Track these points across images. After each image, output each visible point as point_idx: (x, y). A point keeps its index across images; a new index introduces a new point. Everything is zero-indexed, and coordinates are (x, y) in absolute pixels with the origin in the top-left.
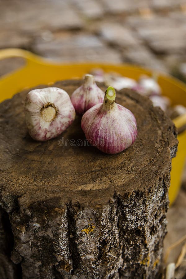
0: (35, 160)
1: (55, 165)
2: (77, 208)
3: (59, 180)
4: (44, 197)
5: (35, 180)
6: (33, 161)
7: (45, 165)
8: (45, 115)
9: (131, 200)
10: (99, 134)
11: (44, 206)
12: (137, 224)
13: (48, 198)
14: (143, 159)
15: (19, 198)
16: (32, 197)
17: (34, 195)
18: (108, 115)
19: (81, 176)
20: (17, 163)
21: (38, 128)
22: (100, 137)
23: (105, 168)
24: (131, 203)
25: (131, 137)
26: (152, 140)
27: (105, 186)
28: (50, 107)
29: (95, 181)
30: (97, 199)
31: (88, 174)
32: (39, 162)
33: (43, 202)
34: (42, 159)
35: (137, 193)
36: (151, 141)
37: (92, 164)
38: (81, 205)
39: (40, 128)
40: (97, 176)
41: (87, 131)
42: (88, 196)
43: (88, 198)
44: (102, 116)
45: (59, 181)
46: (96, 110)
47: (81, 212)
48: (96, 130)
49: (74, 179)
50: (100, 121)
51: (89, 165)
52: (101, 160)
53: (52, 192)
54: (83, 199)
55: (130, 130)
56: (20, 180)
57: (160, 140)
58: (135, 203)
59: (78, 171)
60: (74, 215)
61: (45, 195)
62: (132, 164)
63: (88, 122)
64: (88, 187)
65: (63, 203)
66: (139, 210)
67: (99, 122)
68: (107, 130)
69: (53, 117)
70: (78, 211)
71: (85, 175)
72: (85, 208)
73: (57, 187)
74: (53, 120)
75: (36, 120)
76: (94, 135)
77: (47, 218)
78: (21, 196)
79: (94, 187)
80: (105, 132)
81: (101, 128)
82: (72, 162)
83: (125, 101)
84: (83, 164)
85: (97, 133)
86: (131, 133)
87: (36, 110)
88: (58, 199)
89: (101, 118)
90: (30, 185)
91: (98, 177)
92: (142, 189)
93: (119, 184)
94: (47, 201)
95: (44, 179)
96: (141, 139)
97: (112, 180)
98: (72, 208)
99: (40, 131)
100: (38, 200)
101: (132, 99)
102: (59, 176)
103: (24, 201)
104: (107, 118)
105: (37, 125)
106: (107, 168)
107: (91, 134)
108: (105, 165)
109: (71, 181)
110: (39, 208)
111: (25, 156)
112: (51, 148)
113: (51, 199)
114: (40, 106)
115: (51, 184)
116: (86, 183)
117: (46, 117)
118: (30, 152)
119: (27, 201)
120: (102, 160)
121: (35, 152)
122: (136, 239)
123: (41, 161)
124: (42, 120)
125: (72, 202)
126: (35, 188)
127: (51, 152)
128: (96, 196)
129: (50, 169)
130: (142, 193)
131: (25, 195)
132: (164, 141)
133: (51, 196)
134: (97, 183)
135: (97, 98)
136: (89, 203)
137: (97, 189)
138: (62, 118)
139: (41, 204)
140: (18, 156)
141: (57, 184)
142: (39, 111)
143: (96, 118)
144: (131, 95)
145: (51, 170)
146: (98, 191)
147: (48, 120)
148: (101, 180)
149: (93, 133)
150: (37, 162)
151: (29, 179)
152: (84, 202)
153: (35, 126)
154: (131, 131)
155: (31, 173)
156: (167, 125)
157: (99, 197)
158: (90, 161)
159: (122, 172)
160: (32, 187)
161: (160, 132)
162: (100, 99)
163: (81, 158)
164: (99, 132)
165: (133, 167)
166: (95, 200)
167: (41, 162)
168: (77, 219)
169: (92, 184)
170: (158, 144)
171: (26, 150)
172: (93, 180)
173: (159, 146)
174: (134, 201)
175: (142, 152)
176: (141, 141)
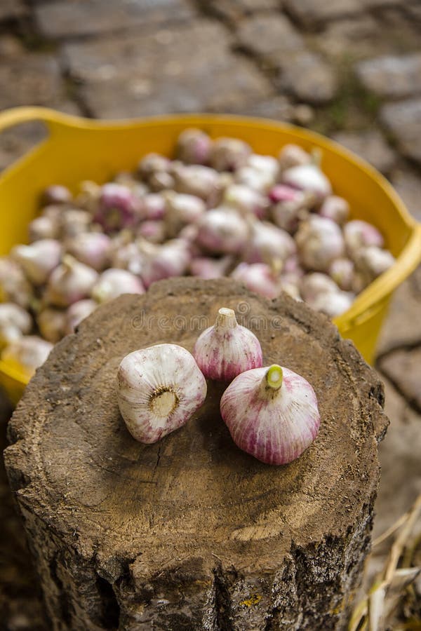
0: (146, 480)
1: (182, 489)
2: (232, 576)
3: (193, 521)
4: (174, 560)
5: (151, 525)
6: (141, 482)
7: (165, 490)
8: (158, 407)
9: (320, 550)
10: (258, 438)
11: (177, 577)
12: (328, 575)
13: (181, 562)
14: (331, 467)
15: (132, 565)
16: (152, 561)
17: (157, 557)
18: (270, 406)
19: (230, 512)
20: (114, 488)
21: (147, 429)
22: (259, 444)
23: (270, 491)
24: (319, 555)
25: (311, 436)
26: (345, 421)
27: (275, 532)
28: (165, 394)
29: (256, 522)
30: (264, 558)
31: (241, 506)
32: (154, 485)
33: (173, 571)
34: (156, 476)
35: (329, 539)
36: (341, 423)
37: (246, 483)
38: (239, 571)
39: (150, 428)
40: (259, 511)
41: (234, 430)
42: (248, 554)
43: (249, 558)
44: (260, 408)
45: (194, 523)
46: (247, 392)
47: (239, 583)
48: (251, 433)
49: (220, 518)
50: (257, 417)
51: (241, 487)
52: (261, 473)
53: (186, 549)
54: (240, 559)
55: (308, 426)
56: (127, 526)
57: (359, 422)
58: (326, 554)
59: (225, 501)
60: (227, 586)
61: (175, 553)
62: (315, 480)
63: (235, 415)
64: (246, 535)
65: (208, 571)
66: (332, 559)
67: (256, 419)
68: (270, 432)
69: (172, 408)
70: (234, 581)
71: (238, 508)
72: (246, 577)
73: (193, 538)
74: (172, 413)
75: (141, 416)
76: (248, 440)
77: (181, 593)
78: (133, 561)
79: (255, 534)
80: (267, 437)
81: (259, 430)
82: (210, 481)
83: (286, 329)
84: (230, 483)
85: (253, 437)
86: (311, 430)
87: (140, 399)
88: (197, 563)
89: (259, 411)
90: (146, 537)
91: (261, 512)
92: (336, 533)
93: (298, 524)
94: (180, 568)
95: (168, 521)
96: (325, 422)
97: (284, 518)
98: (223, 576)
99: (150, 433)
100: (164, 567)
101: (300, 323)
102: (192, 513)
103: (141, 569)
104: (269, 411)
105: (144, 424)
106: (272, 492)
107: (243, 438)
108: (269, 484)
109: (215, 523)
110: (168, 581)
111: (125, 473)
112: (169, 451)
113: (187, 563)
114: (147, 393)
115: (182, 531)
116: (241, 527)
117: (159, 410)
118: (134, 463)
119: (146, 570)
120: (262, 475)
121: (141, 462)
122: (325, 590)
123: (156, 481)
124: (152, 415)
125: (223, 568)
126: (156, 542)
127: (170, 460)
128: (261, 553)
129: (174, 500)
130: (337, 539)
131: (140, 557)
132: (365, 423)
133: (185, 556)
134: (259, 525)
135: (243, 353)
136: (251, 568)
137: (262, 537)
138: (186, 404)
139: (171, 574)
140: (113, 472)
141: (191, 531)
142: (146, 401)
143: (249, 411)
144: (296, 316)
145: (177, 501)
146: (263, 542)
147: (162, 415)
148: (265, 518)
149: (245, 437)
150: (149, 484)
151: (141, 521)
152: (242, 566)
153: (141, 425)
154: (310, 424)
155: (143, 510)
156: (367, 385)
157: (268, 555)
158: (242, 476)
159: (300, 499)
160: (149, 540)
161: (355, 402)
162: (249, 355)
163: (225, 471)
164: (256, 436)
165: (318, 486)
166: (261, 561)
167: (157, 484)
168: (233, 592)
169: (253, 528)
170: (355, 431)
171: (126, 459)
172: (253, 519)
173: (358, 435)
174: (324, 550)
175: (328, 451)
176: (325, 425)
